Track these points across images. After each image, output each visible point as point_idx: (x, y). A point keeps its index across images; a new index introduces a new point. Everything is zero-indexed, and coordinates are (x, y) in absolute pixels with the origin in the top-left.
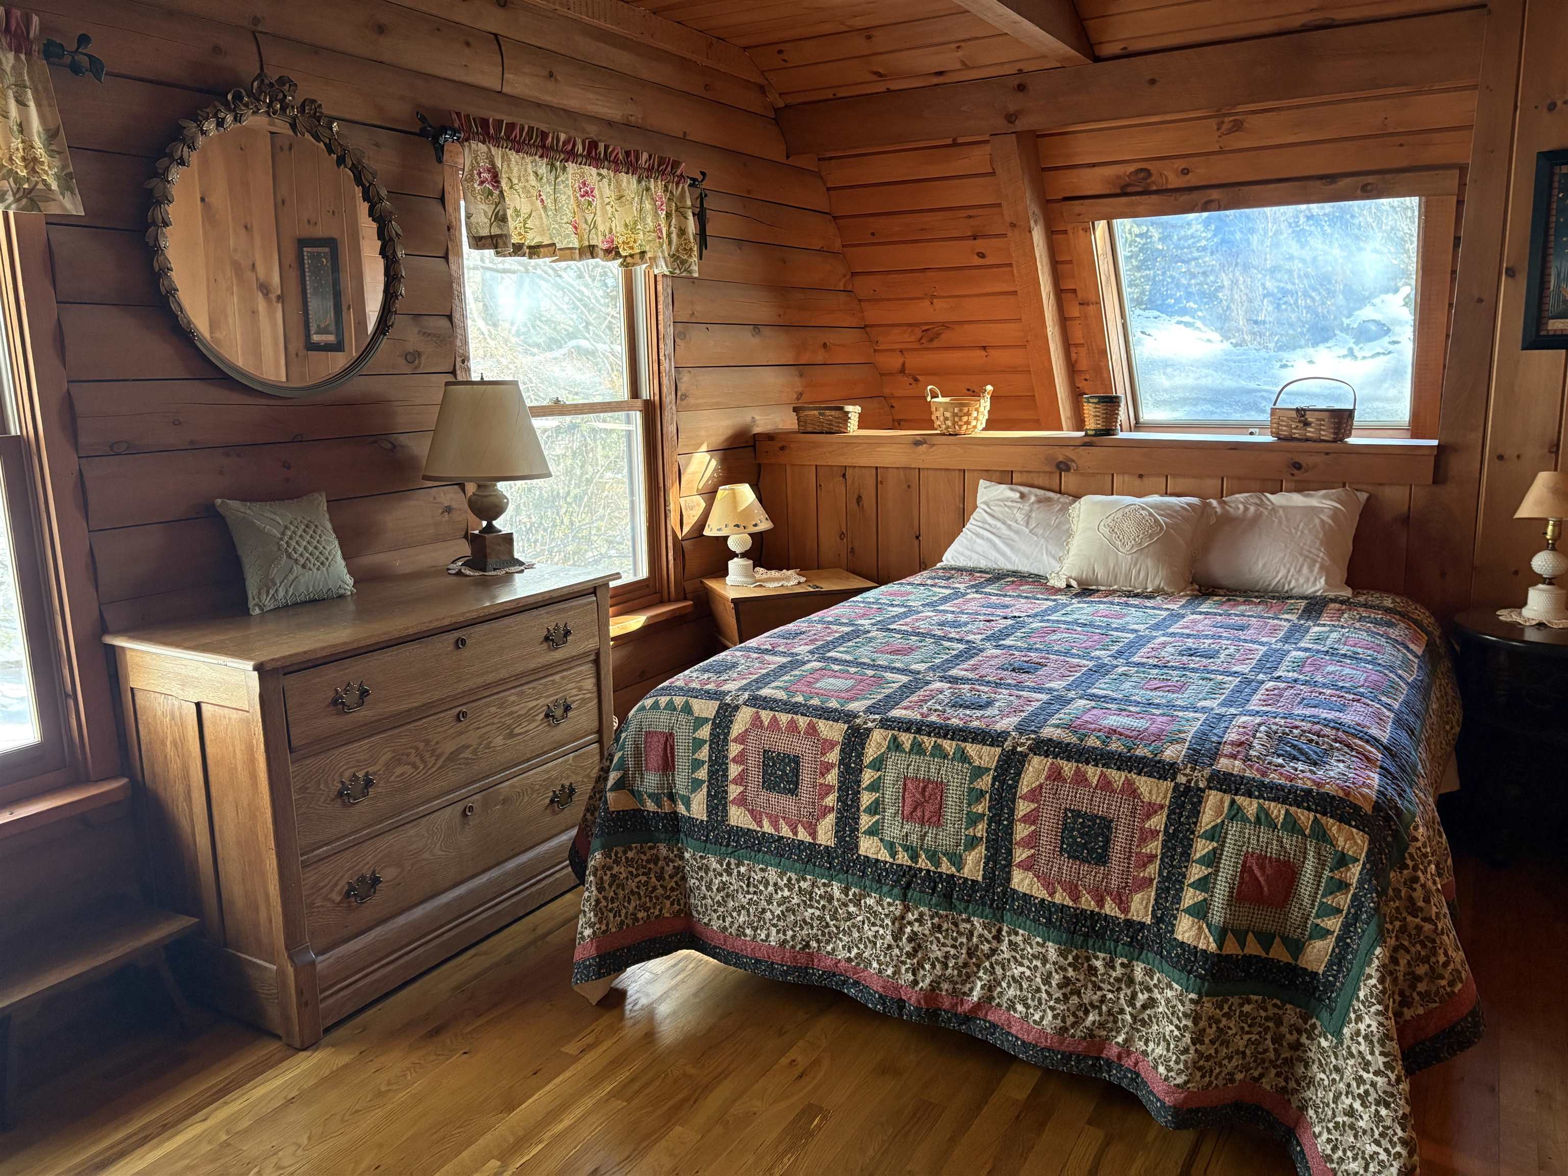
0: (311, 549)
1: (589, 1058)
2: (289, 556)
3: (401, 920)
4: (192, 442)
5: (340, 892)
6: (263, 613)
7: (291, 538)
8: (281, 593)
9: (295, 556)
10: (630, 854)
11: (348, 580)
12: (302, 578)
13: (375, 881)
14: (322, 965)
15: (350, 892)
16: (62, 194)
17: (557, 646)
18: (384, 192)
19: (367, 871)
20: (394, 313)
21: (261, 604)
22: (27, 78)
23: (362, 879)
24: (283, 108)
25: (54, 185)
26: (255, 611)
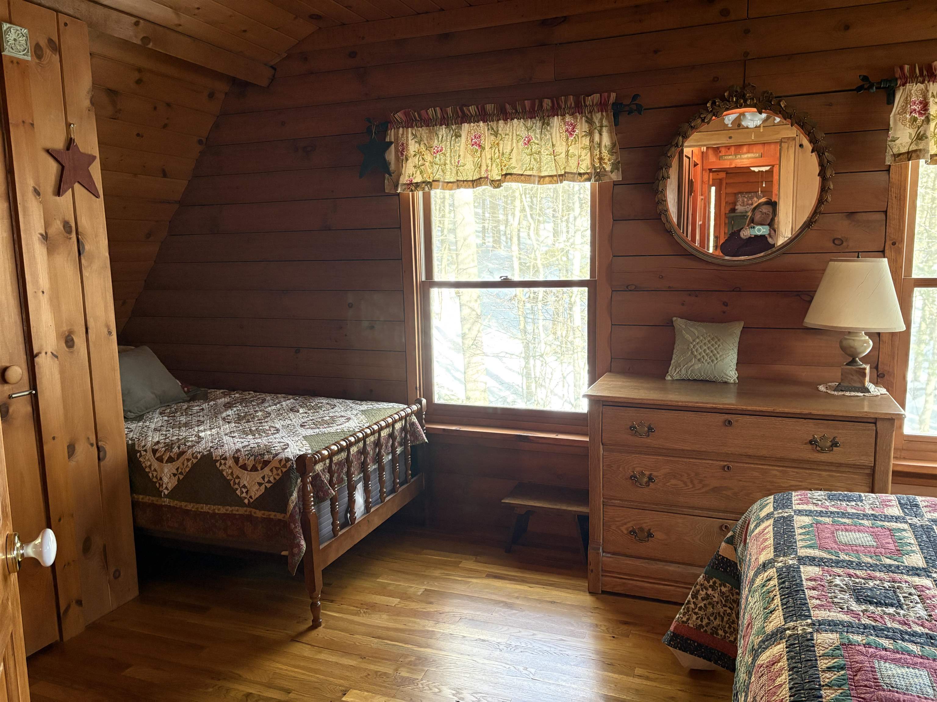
0: (708, 351)
1: (637, 681)
2: (692, 353)
3: (660, 566)
4: (669, 287)
5: (627, 529)
7: (698, 343)
8: (683, 372)
9: (696, 353)
10: (724, 589)
11: (732, 375)
12: (696, 367)
13: (650, 535)
14: (606, 558)
15: (633, 532)
16: (612, 172)
17: (822, 451)
18: (820, 135)
19: (646, 527)
20: (820, 213)
21: (673, 374)
22: (605, 122)
23: (641, 530)
24: (745, 101)
25: (608, 168)
26: (669, 378)
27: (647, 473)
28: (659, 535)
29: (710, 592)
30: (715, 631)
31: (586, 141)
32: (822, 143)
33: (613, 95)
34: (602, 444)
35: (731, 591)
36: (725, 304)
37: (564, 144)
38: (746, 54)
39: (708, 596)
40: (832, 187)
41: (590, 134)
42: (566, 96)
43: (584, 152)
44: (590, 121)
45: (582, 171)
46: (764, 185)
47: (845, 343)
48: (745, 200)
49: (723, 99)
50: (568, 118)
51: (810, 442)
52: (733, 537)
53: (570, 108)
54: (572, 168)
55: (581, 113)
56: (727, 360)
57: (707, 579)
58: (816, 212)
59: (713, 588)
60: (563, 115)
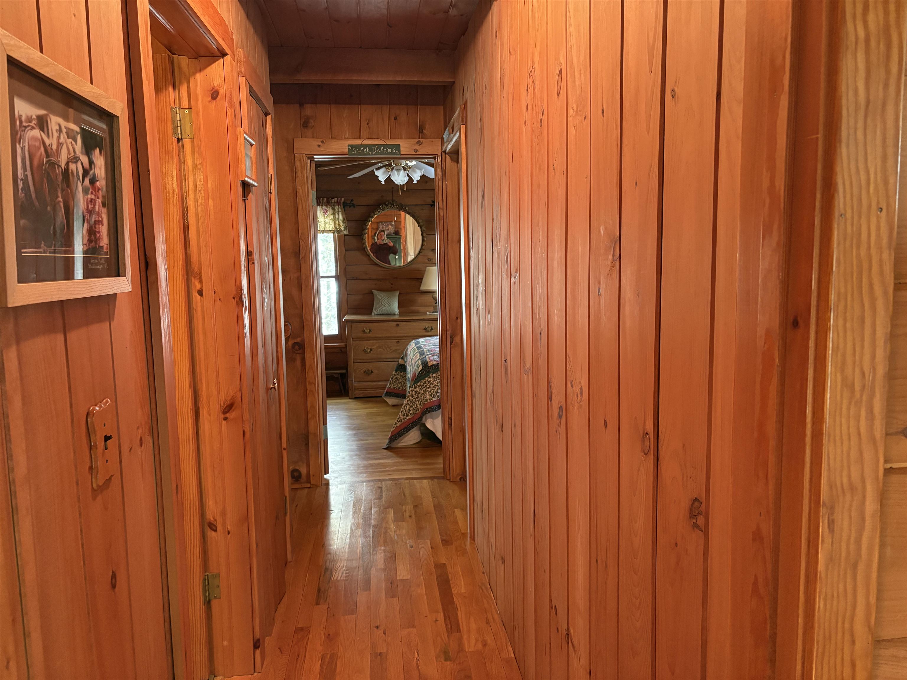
0: (387, 302)
2: (381, 303)
5: (363, 371)
6: (375, 315)
7: (383, 299)
8: (379, 311)
9: (383, 303)
10: (401, 374)
11: (397, 311)
12: (383, 309)
13: (372, 372)
14: (356, 384)
15: (365, 372)
16: (344, 230)
17: (428, 332)
18: (420, 221)
19: (370, 369)
20: (423, 249)
21: (375, 312)
22: (340, 210)
23: (368, 370)
24: (394, 206)
25: (343, 229)
26: (373, 314)
27: (370, 348)
28: (375, 372)
29: (397, 376)
30: (399, 388)
31: (332, 217)
32: (421, 224)
33: (343, 199)
34: (353, 339)
35: (403, 374)
36: (392, 284)
37: (323, 218)
38: (393, 188)
39: (396, 378)
40: (426, 240)
41: (334, 214)
42: (323, 198)
43: (331, 221)
44: (333, 209)
45: (331, 229)
46: (396, 219)
47: (434, 296)
48: (384, 227)
49: (386, 205)
50: (324, 207)
51: (425, 329)
52: (403, 357)
53: (325, 203)
54: (327, 229)
55: (330, 205)
56: (395, 305)
57: (396, 372)
58: (421, 249)
59: (398, 374)
60: (322, 206)
